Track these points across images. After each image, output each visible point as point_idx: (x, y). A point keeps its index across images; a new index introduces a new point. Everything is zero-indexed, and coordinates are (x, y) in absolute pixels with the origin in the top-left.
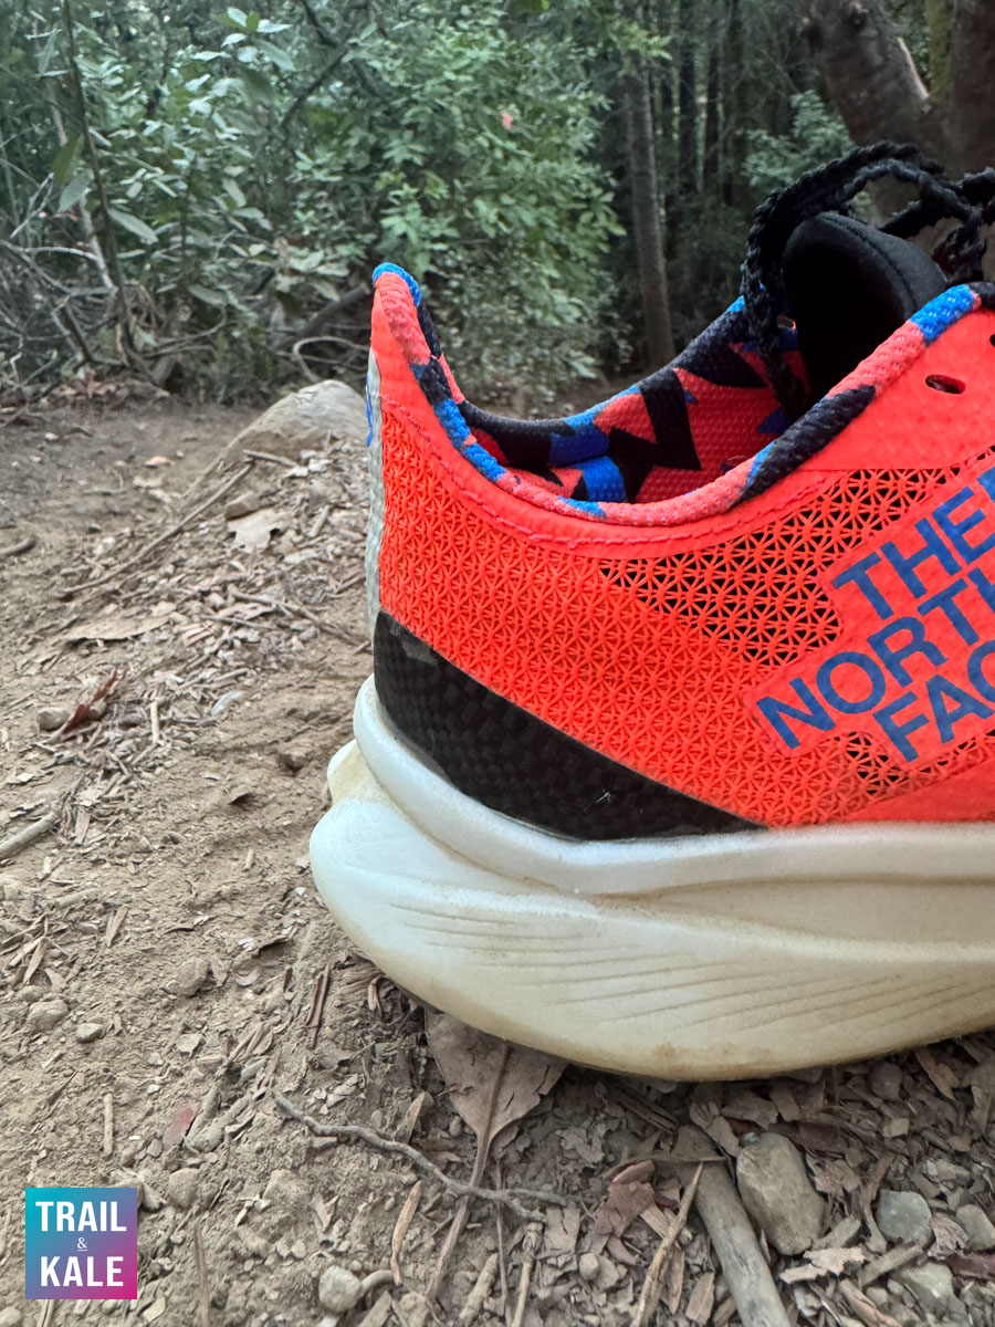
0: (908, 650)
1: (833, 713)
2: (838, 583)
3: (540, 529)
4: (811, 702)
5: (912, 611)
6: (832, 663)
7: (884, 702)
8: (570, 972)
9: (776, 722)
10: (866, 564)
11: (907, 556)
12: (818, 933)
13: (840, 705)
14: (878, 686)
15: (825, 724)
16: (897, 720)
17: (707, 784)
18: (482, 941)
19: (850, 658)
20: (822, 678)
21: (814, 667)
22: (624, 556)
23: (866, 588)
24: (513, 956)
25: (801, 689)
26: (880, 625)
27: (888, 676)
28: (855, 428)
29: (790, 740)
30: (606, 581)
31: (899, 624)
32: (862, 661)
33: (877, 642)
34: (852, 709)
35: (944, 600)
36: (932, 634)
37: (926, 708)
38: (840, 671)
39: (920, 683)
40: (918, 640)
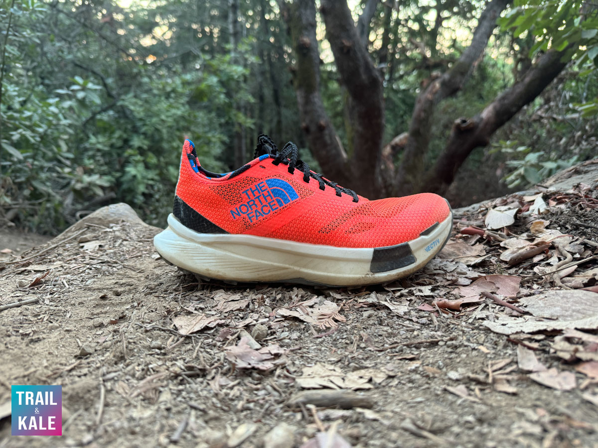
2: (243, 193)
3: (202, 181)
4: (238, 211)
5: (253, 199)
6: (242, 205)
7: (248, 213)
9: (233, 214)
10: (247, 191)
11: (253, 190)
13: (242, 212)
14: (248, 210)
15: (240, 215)
16: (250, 216)
17: (222, 225)
19: (244, 205)
20: (240, 208)
21: (238, 206)
22: (212, 185)
23: (247, 194)
25: (237, 209)
26: (249, 200)
28: (247, 170)
29: (234, 218)
30: (210, 189)
31: (251, 200)
32: (246, 206)
33: (248, 203)
34: (244, 213)
35: (258, 197)
36: (256, 203)
37: (255, 214)
38: (242, 207)
39: (254, 210)
40: (254, 204)
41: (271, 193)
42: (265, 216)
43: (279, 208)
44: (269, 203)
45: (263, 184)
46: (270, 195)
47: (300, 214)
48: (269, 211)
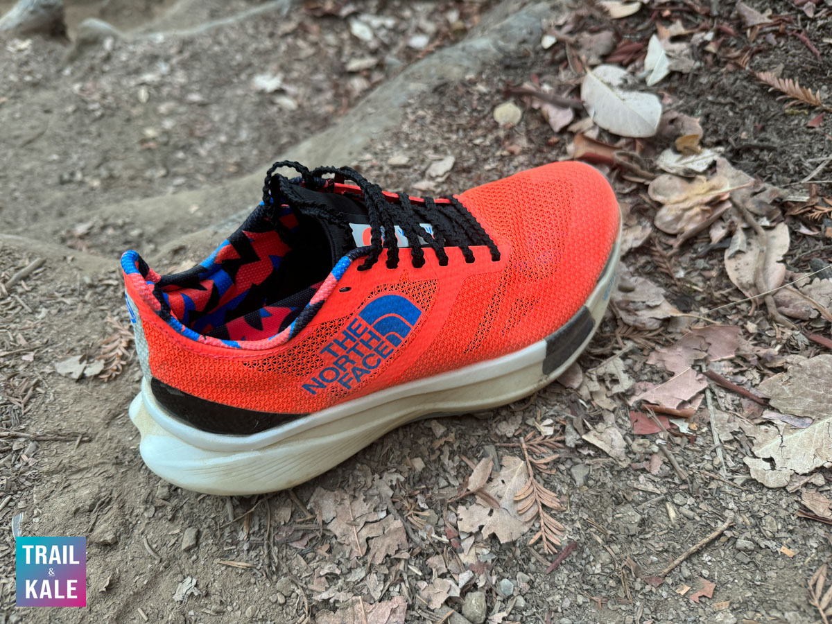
0: (345, 363)
1: (325, 384)
2: (321, 352)
3: (217, 354)
4: (318, 382)
5: (345, 353)
6: (324, 371)
7: (340, 376)
8: (255, 472)
9: (309, 389)
10: (329, 345)
11: (341, 341)
12: (329, 435)
13: (327, 381)
14: (338, 374)
15: (324, 387)
16: (344, 380)
17: (289, 409)
18: (222, 473)
19: (328, 369)
20: (321, 375)
21: (318, 374)
22: (250, 360)
23: (330, 351)
24: (234, 474)
25: (314, 380)
26: (336, 359)
27: (340, 370)
28: (320, 312)
29: (314, 393)
30: (246, 367)
31: (342, 357)
32: (332, 369)
33: (336, 363)
34: (331, 381)
35: (353, 349)
36: (351, 357)
37: (352, 375)
38: (326, 373)
39: (349, 370)
40: (347, 360)
41: (374, 331)
42: (372, 371)
43: (396, 349)
44: (376, 350)
45: (356, 324)
46: (374, 336)
47: (431, 341)
48: (379, 361)
